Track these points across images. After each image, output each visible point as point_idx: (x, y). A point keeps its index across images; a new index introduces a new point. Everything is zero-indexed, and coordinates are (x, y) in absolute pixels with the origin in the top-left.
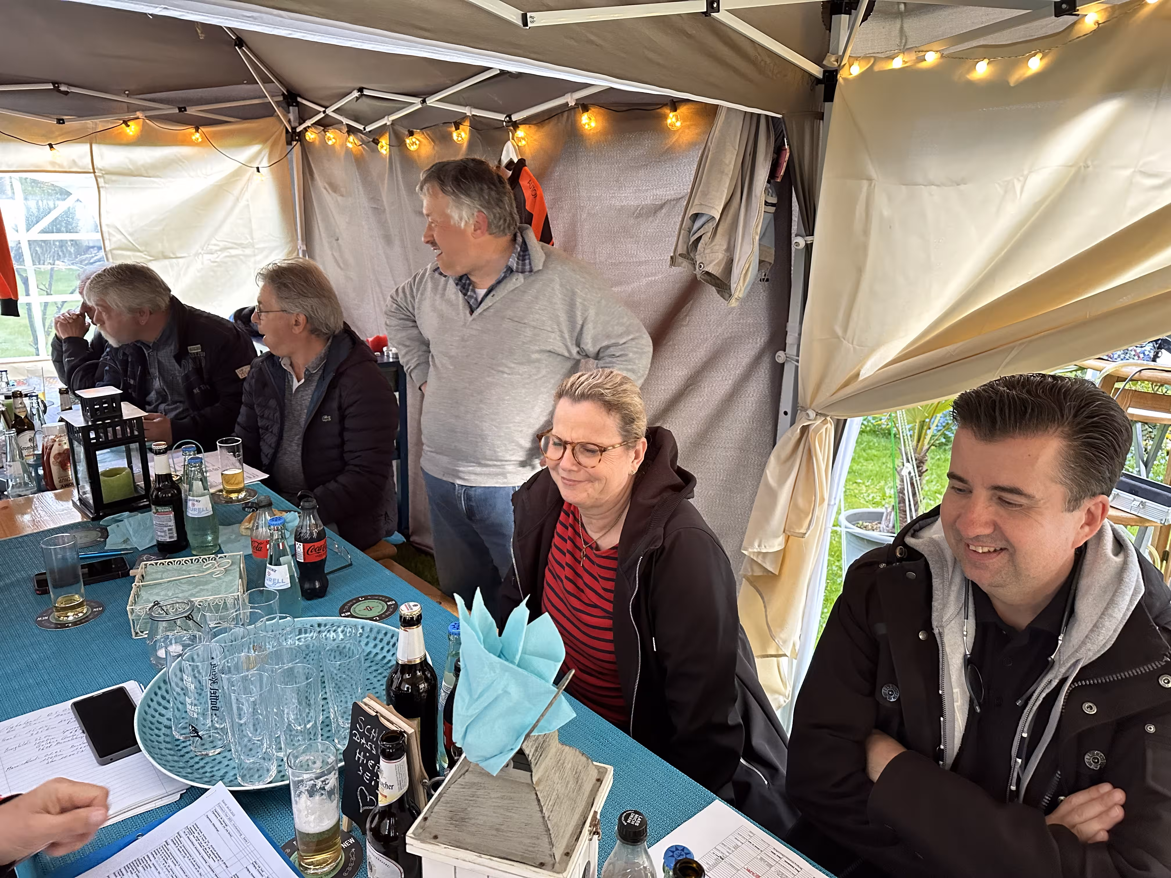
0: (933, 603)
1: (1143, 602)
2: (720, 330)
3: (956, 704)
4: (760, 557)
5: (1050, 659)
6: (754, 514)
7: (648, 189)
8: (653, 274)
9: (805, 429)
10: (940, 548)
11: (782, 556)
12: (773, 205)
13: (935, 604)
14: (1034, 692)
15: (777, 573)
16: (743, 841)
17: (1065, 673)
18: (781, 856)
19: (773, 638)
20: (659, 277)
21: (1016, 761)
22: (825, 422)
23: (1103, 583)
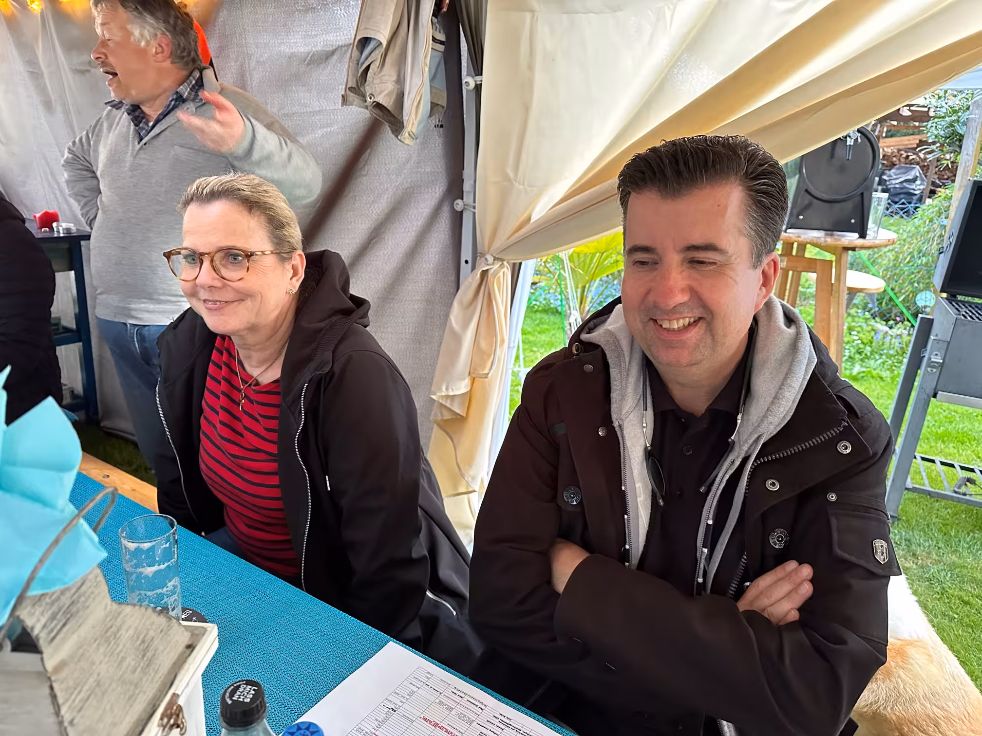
0: (611, 395)
1: (816, 372)
2: (400, 180)
3: (639, 500)
4: (449, 401)
5: (730, 440)
6: (441, 360)
7: (317, 34)
8: (328, 126)
9: (485, 273)
10: (616, 338)
11: (468, 398)
12: (442, 43)
13: (614, 396)
14: (716, 476)
15: (465, 415)
16: (419, 684)
17: (747, 452)
18: (463, 695)
19: (463, 476)
20: (335, 128)
21: (702, 551)
22: (502, 266)
23: (779, 356)
